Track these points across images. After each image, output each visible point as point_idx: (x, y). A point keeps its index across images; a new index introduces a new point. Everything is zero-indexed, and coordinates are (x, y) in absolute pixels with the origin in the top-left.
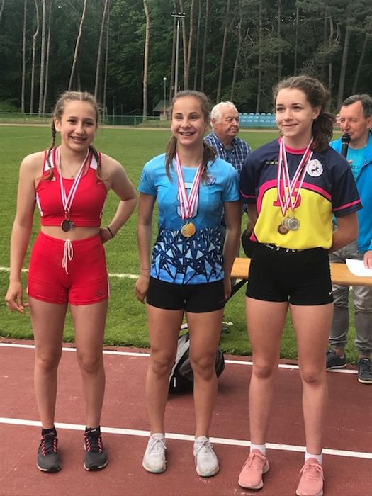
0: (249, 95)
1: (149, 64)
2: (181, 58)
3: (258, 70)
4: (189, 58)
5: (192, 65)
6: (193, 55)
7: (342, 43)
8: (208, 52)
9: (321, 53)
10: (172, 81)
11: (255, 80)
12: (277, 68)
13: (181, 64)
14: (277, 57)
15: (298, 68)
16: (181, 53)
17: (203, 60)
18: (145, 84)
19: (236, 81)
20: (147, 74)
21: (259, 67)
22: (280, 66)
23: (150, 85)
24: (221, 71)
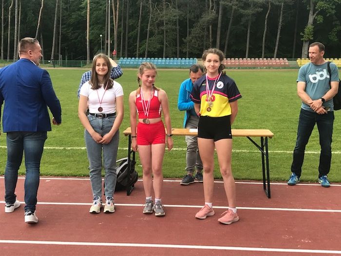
0: (159, 46)
1: (90, 26)
2: (112, 22)
3: (163, 30)
4: (117, 22)
5: (119, 26)
6: (120, 20)
7: (218, 12)
8: (129, 19)
9: (204, 19)
10: (106, 37)
11: (162, 36)
12: (176, 29)
13: (112, 26)
14: (176, 22)
15: (189, 28)
16: (112, 19)
17: (127, 24)
18: (88, 39)
19: (150, 37)
20: (89, 32)
21: (164, 28)
22: (178, 27)
23: (91, 40)
24: (139, 31)
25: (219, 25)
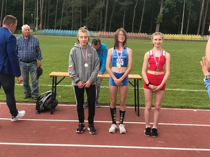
0: (69, 22)
1: (25, 8)
2: (39, 6)
3: (72, 13)
4: (42, 7)
5: (44, 9)
6: (44, 5)
7: (106, 3)
8: (50, 5)
9: (97, 7)
10: (35, 16)
11: (71, 17)
12: (80, 12)
13: (39, 9)
14: (80, 8)
15: (88, 12)
16: (39, 4)
17: (49, 8)
18: (23, 17)
19: (63, 17)
20: (24, 12)
21: (72, 12)
22: (81, 11)
23: (26, 17)
24: (56, 12)
25: (106, 12)
